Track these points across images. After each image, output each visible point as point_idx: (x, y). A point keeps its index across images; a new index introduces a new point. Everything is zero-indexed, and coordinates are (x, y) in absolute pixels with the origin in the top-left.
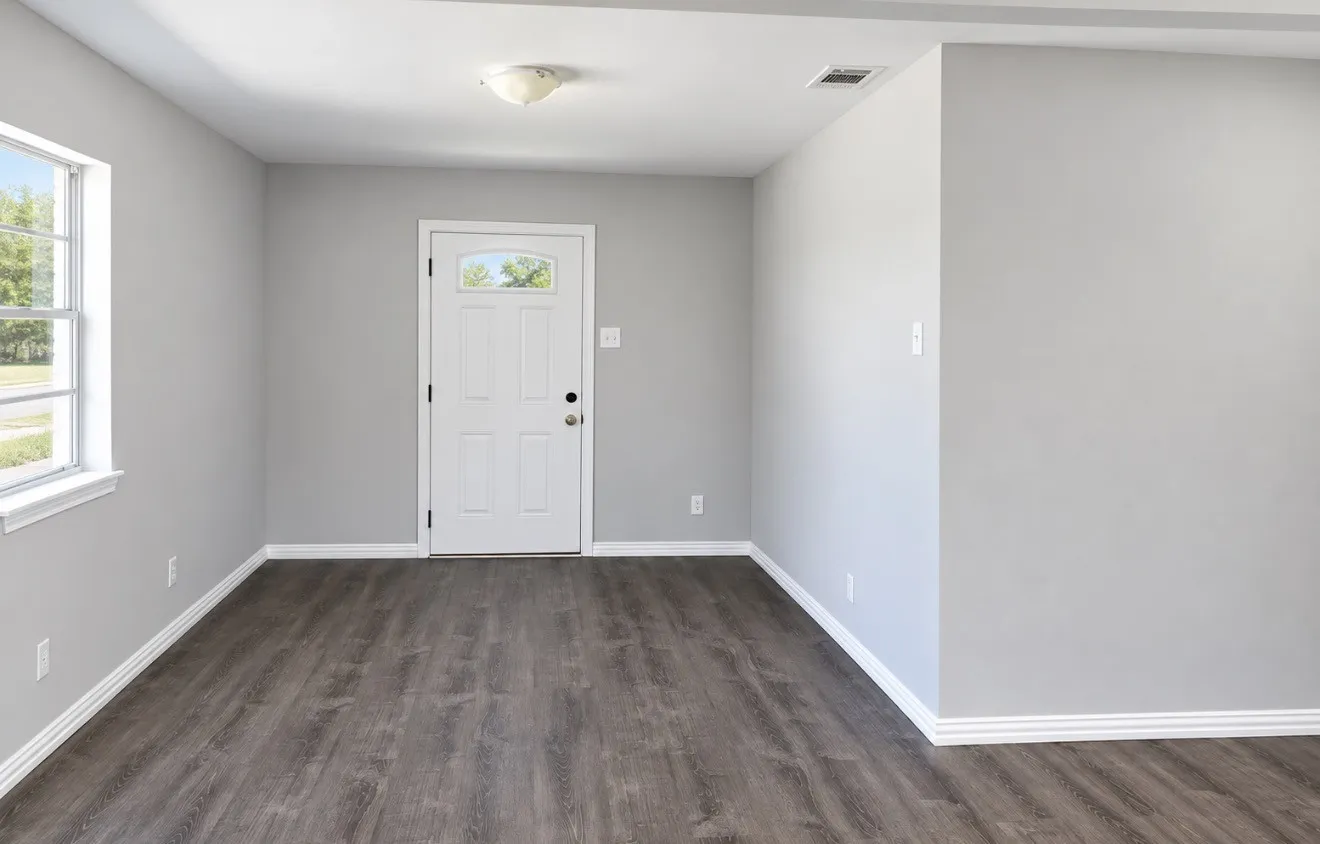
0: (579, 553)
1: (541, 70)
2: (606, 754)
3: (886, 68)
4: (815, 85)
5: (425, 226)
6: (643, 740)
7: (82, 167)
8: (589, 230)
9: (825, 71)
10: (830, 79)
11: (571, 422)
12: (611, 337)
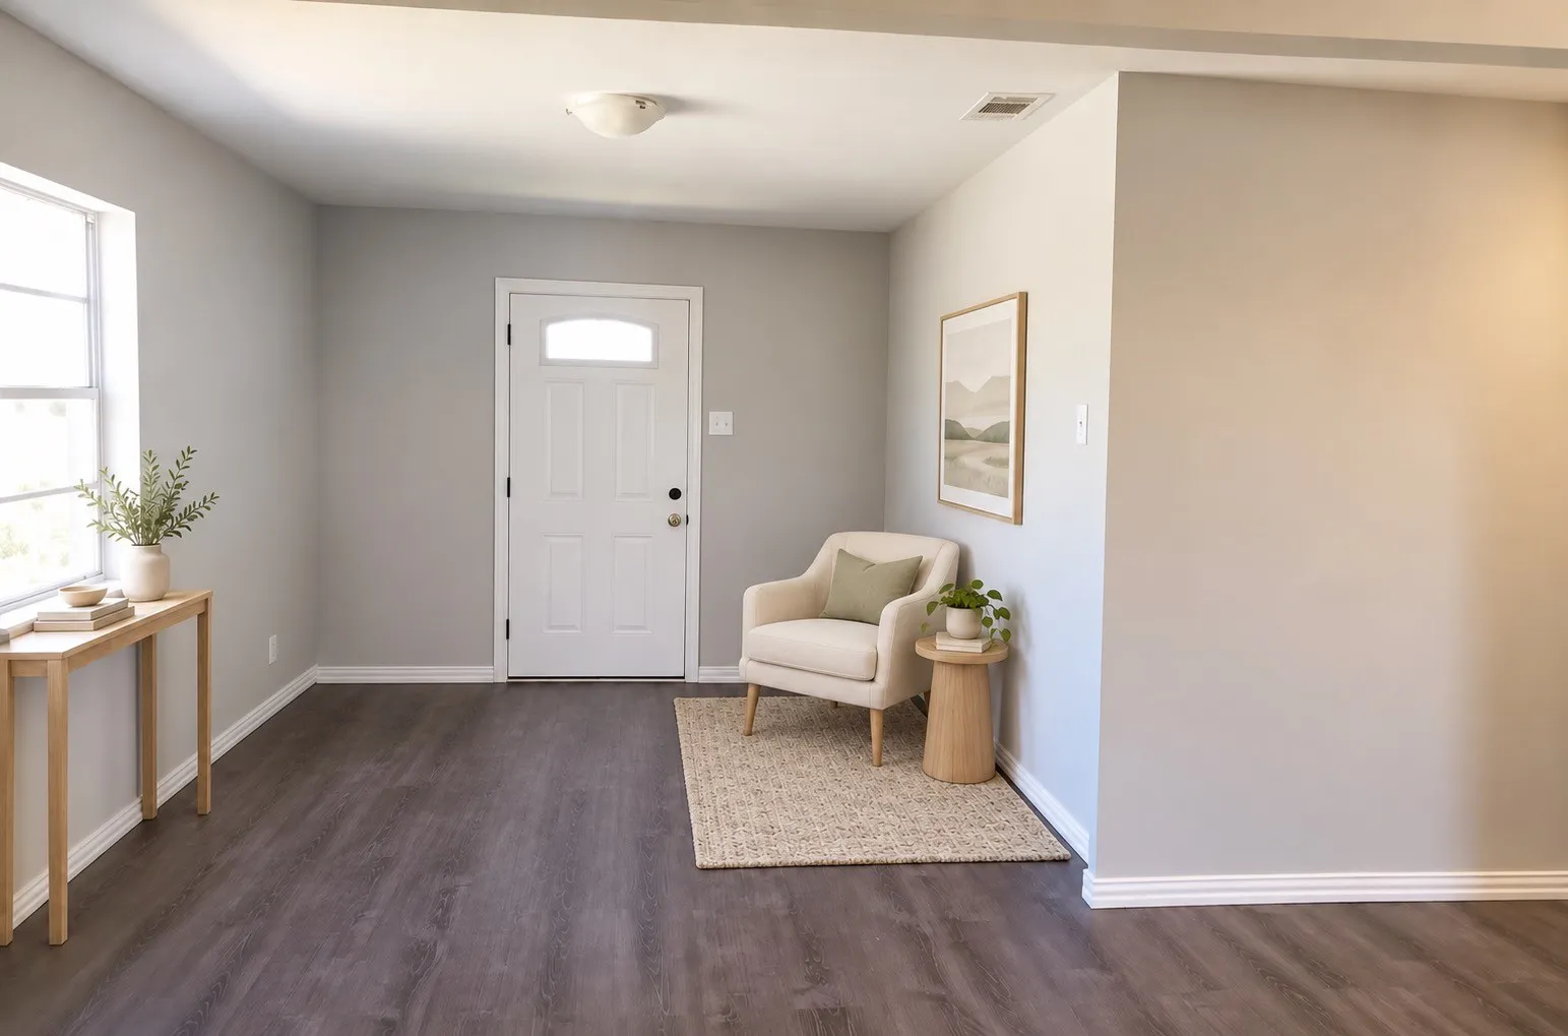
0: (683, 678)
1: (641, 101)
2: (698, 914)
3: (1053, 95)
4: (971, 116)
5: (503, 286)
6: (743, 896)
7: (98, 215)
8: (696, 293)
9: (983, 100)
10: (989, 108)
11: (674, 523)
12: (722, 423)
